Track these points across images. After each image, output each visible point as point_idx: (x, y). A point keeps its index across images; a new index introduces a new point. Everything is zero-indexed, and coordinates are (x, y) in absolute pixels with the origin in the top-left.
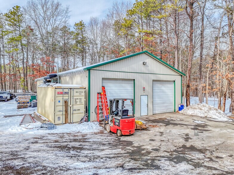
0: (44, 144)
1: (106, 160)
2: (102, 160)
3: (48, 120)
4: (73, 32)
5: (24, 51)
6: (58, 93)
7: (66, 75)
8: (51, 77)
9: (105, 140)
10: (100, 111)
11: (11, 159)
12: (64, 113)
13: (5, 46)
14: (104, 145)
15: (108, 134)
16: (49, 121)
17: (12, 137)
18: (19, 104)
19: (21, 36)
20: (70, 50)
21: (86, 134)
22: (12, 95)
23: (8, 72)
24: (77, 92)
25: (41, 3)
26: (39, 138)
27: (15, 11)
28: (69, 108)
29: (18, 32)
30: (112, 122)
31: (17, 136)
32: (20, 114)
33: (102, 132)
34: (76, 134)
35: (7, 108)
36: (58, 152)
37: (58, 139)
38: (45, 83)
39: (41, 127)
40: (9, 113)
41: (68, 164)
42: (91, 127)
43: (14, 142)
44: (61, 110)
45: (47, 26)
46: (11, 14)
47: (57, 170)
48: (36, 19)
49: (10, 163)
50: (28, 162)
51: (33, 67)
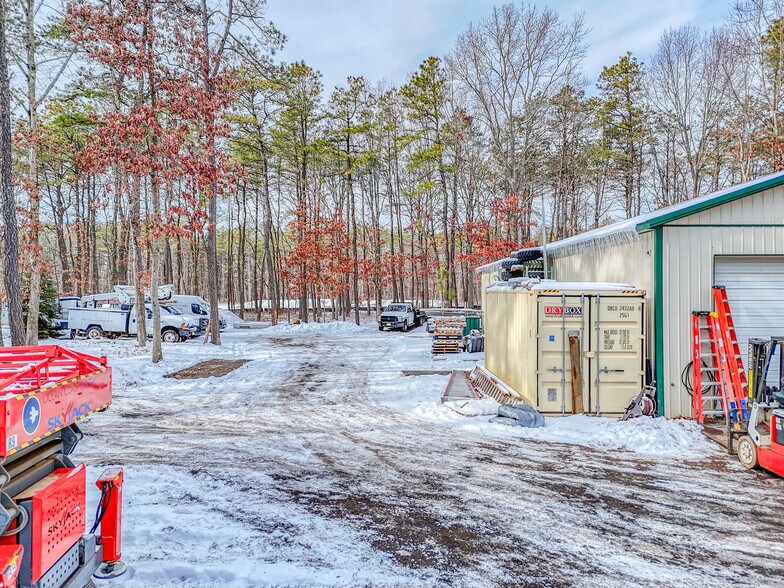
0: (512, 469)
1: (746, 575)
2: (725, 572)
3: (518, 395)
4: (594, 102)
5: (447, 186)
6: (548, 310)
7: (571, 251)
8: (525, 258)
9: (736, 497)
10: (705, 383)
11: (427, 495)
12: (568, 377)
13: (401, 177)
14: (731, 513)
15: (746, 476)
16: (520, 400)
17: (426, 432)
18: (436, 341)
19: (439, 143)
20: (584, 164)
21: (649, 460)
22: (419, 313)
23: (408, 250)
24: (610, 308)
25: (495, 32)
26: (494, 449)
27: (426, 74)
28: (586, 363)
29: (434, 133)
30: (762, 430)
31: (438, 432)
32: (440, 369)
33: (717, 465)
34: (613, 455)
35: (409, 350)
36: (556, 505)
37: (551, 461)
38: (505, 278)
39: (500, 416)
40: (414, 363)
41: (592, 551)
42: (670, 438)
43: (430, 448)
44: (559, 366)
45: (512, 98)
46: (416, 84)
47: (558, 562)
48: (481, 83)
49: (425, 505)
50: (470, 512)
51: (470, 230)
